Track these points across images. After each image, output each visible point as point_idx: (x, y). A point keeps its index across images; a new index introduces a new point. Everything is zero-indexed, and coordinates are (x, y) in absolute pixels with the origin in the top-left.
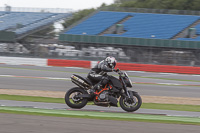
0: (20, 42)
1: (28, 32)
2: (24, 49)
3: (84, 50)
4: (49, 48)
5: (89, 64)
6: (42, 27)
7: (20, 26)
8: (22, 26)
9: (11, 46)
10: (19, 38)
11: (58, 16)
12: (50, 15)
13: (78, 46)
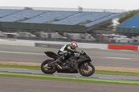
0: (89, 32)
1: (95, 25)
2: (92, 37)
3: (134, 38)
4: (109, 37)
5: (137, 48)
6: (104, 22)
7: (89, 22)
8: (90, 22)
9: (83, 35)
10: (88, 30)
11: (115, 15)
12: (110, 14)
13: (130, 36)
